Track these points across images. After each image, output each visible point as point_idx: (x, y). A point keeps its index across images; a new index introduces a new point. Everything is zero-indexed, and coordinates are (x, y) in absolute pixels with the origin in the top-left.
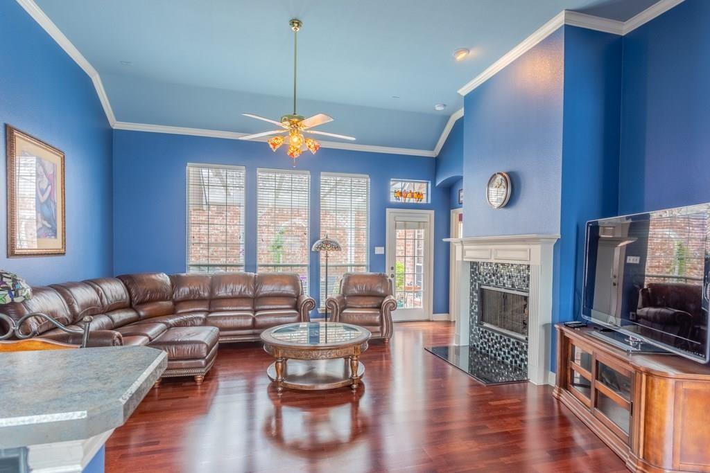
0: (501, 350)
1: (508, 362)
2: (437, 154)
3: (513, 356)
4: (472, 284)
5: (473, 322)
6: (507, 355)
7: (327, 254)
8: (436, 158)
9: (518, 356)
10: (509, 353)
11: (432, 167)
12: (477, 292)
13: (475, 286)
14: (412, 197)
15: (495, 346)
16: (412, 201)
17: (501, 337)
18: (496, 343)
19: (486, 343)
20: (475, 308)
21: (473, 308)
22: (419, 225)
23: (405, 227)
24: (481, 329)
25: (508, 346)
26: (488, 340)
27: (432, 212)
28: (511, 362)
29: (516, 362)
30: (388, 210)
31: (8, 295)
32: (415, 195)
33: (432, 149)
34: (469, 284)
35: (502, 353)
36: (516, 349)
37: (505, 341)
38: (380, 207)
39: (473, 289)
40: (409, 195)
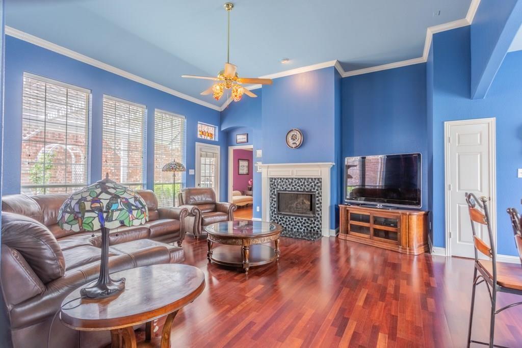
0: (296, 225)
1: (302, 231)
2: (223, 110)
3: (305, 227)
4: (271, 191)
5: (272, 213)
6: (301, 227)
7: (174, 174)
8: (221, 112)
9: (308, 226)
10: (302, 226)
11: (219, 118)
12: (275, 195)
13: (274, 192)
14: (208, 136)
15: (291, 224)
16: (209, 138)
17: (296, 218)
18: (292, 222)
19: (284, 224)
20: (274, 205)
21: (272, 205)
22: (213, 155)
23: (207, 156)
24: (280, 216)
25: (301, 222)
26: (286, 221)
27: (219, 147)
28: (304, 230)
29: (307, 229)
30: (197, 143)
31: (97, 219)
32: (210, 134)
33: (220, 106)
34: (269, 191)
35: (297, 226)
36: (307, 223)
37: (299, 219)
38: (192, 140)
39: (272, 194)
40: (207, 134)
